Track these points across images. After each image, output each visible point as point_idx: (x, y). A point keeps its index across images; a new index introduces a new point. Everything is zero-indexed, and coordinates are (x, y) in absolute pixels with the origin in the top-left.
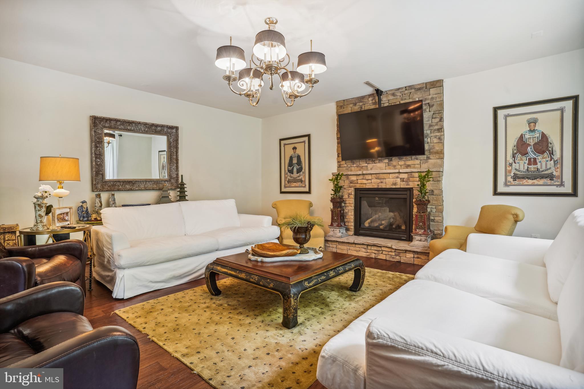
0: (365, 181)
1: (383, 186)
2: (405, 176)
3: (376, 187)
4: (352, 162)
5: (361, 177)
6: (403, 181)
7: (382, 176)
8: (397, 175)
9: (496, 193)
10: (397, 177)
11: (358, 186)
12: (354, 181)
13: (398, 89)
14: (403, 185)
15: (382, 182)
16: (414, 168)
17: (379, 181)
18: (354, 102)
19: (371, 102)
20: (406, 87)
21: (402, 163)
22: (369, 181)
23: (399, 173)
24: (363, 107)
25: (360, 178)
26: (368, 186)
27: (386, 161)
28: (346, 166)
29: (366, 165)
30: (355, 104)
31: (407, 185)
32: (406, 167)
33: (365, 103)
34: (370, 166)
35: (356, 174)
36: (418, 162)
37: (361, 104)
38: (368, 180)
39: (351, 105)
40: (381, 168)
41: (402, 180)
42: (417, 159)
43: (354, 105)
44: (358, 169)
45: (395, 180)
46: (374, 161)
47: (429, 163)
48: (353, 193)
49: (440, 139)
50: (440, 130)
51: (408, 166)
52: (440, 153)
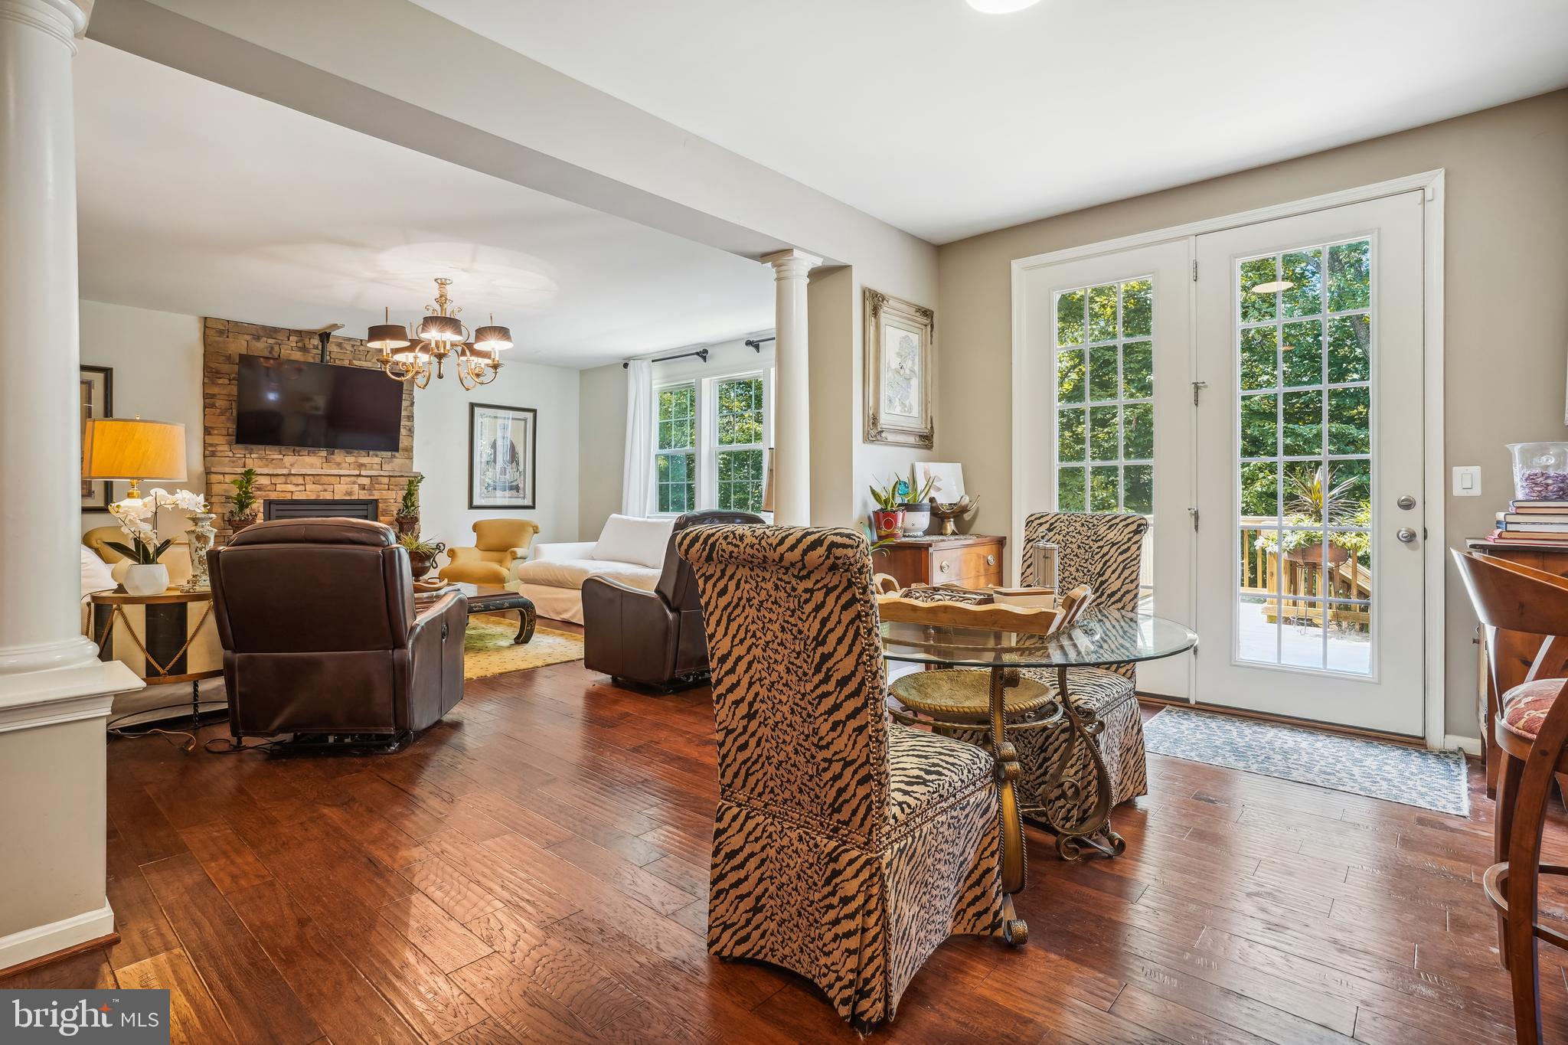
0: (291, 488)
1: (328, 496)
2: (366, 481)
3: (313, 497)
4: (246, 449)
5: (281, 479)
6: (364, 489)
7: (325, 479)
8: (353, 479)
9: (471, 506)
10: (354, 483)
11: (273, 496)
12: (267, 486)
13: (350, 339)
14: (364, 495)
15: (325, 490)
16: (372, 469)
17: (320, 487)
18: (255, 333)
19: (294, 344)
20: (361, 340)
21: (350, 459)
22: (302, 488)
23: (360, 475)
24: (276, 348)
25: (280, 482)
26: (297, 496)
27: (324, 453)
28: (231, 454)
29: (281, 457)
30: (258, 338)
31: (370, 495)
32: (358, 466)
33: (280, 342)
34: (289, 459)
35: (271, 473)
36: (377, 460)
37: (271, 341)
38: (297, 485)
39: (248, 337)
40: (312, 466)
41: (363, 487)
42: (377, 456)
43: (254, 338)
44: (260, 463)
45: (349, 486)
46: (299, 451)
47: (395, 463)
48: (262, 510)
49: (411, 431)
50: (410, 418)
51: (361, 466)
52: (409, 450)
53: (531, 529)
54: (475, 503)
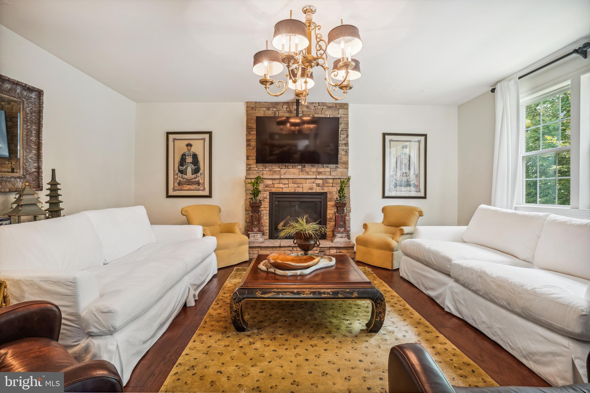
0: (282, 186)
1: (300, 190)
2: (320, 182)
3: (293, 191)
4: (264, 166)
5: (277, 181)
6: (319, 186)
7: (299, 181)
8: (313, 180)
9: (384, 197)
10: (314, 183)
11: (274, 190)
12: (270, 185)
13: (312, 103)
14: (318, 190)
15: (299, 187)
16: (325, 175)
17: (296, 185)
18: (267, 106)
19: (285, 110)
20: (319, 103)
21: (314, 169)
22: (287, 186)
23: (316, 178)
24: (277, 113)
25: (277, 182)
26: (286, 190)
27: (300, 167)
28: (257, 169)
29: (279, 169)
30: (268, 109)
31: (322, 190)
32: (318, 173)
33: (278, 109)
34: (283, 171)
35: (273, 178)
36: (328, 170)
37: (275, 109)
38: (285, 184)
39: (264, 109)
40: (294, 174)
41: (318, 185)
42: (328, 167)
43: (267, 109)
44: (270, 173)
45: (311, 185)
46: (288, 166)
47: (337, 172)
48: (268, 197)
49: (347, 152)
50: (347, 144)
51: (320, 173)
52: (346, 163)
53: (417, 213)
54: (386, 195)
